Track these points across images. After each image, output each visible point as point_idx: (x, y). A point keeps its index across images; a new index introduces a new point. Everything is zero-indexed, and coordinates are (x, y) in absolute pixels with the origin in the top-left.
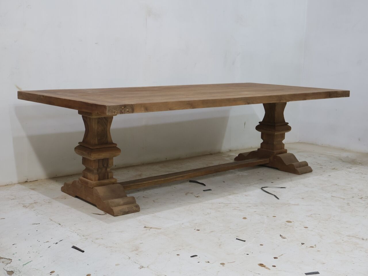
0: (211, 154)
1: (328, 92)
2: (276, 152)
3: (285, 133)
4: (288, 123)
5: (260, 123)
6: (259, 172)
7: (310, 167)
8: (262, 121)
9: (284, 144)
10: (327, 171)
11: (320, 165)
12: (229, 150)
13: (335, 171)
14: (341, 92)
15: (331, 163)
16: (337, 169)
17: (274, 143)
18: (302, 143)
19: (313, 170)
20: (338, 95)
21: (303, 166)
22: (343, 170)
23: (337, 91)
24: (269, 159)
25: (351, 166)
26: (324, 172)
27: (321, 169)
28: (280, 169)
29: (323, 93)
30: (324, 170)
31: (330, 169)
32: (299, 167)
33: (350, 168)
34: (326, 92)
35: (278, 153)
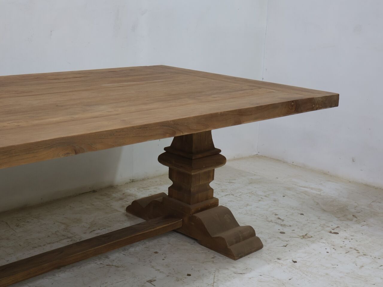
0: (94, 191)
1: (293, 101)
2: (193, 208)
3: (214, 170)
4: (220, 151)
5: (165, 149)
6: (156, 253)
7: (258, 239)
8: (170, 145)
9: (212, 190)
10: (291, 246)
11: (282, 225)
12: (130, 180)
13: (307, 244)
14: (322, 98)
15: (302, 215)
16: (312, 237)
17: (192, 190)
18: (262, 156)
19: (264, 243)
20: (314, 106)
21: (245, 238)
22: (322, 239)
23: (314, 98)
24: (182, 220)
25: (338, 227)
26: (285, 246)
27: (281, 236)
28: (201, 243)
29: (282, 104)
30: (287, 241)
31: (298, 237)
32: (237, 242)
33: (335, 231)
34: (289, 102)
35: (200, 209)
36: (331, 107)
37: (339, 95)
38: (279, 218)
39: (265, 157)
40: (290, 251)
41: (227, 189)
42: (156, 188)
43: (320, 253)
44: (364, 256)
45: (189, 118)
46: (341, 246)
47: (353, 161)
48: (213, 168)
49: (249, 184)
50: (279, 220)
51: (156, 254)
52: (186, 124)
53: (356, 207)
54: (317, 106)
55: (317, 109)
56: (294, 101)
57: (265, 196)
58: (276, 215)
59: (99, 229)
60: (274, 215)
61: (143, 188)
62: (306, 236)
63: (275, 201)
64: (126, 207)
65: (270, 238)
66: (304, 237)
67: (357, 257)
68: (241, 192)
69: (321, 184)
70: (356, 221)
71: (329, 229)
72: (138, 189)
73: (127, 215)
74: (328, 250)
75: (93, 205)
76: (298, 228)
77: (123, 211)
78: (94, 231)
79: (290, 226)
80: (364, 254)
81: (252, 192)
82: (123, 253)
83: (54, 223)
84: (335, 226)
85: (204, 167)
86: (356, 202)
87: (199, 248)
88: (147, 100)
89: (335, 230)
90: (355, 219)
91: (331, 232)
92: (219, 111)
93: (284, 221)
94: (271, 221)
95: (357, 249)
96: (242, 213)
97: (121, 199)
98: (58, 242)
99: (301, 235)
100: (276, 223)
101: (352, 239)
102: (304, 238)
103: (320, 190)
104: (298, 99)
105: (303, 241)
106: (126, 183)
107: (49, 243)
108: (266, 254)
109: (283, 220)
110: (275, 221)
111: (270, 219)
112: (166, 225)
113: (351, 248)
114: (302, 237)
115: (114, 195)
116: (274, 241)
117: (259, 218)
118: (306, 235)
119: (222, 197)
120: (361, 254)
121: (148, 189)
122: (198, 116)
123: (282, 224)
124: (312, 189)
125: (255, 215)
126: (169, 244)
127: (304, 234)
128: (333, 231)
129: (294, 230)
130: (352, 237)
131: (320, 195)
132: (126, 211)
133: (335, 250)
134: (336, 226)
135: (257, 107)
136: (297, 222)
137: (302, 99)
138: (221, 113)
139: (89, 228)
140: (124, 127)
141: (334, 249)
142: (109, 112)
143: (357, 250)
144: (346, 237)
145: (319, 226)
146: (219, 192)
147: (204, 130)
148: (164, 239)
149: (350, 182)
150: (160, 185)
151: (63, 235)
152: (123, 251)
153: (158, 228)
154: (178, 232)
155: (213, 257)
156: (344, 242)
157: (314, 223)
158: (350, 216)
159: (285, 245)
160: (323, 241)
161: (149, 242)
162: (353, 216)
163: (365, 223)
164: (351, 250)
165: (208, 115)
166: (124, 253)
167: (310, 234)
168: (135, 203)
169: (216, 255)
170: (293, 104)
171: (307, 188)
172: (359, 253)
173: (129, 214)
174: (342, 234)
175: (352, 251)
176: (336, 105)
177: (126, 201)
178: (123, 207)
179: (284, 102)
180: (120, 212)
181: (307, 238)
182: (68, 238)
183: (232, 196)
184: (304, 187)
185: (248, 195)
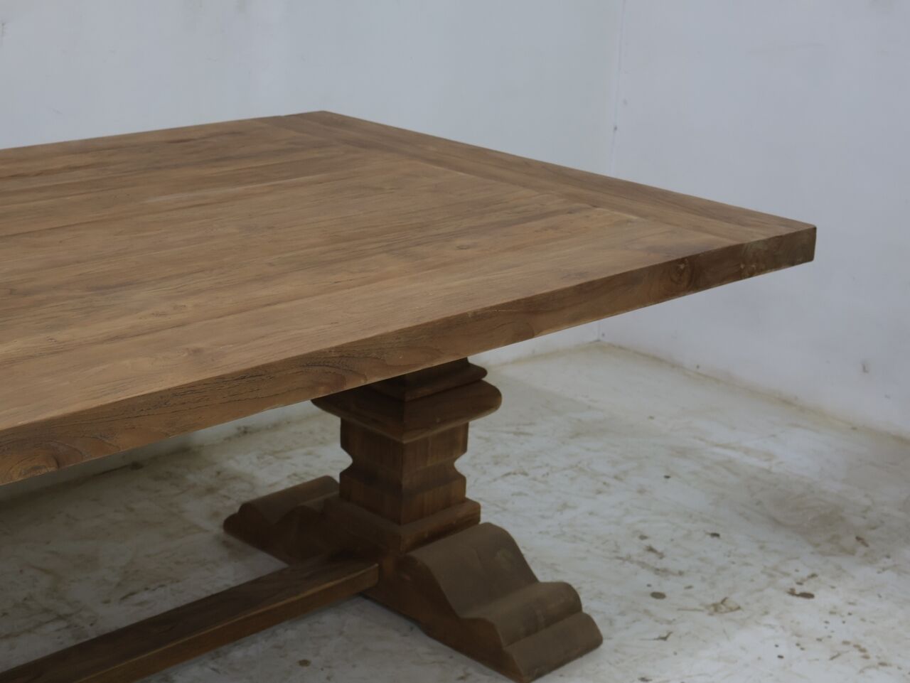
0: (135, 466)
1: (682, 261)
3: (466, 426)
6: (304, 663)
7: (589, 622)
9: (462, 480)
10: (680, 637)
11: (658, 570)
12: (239, 429)
13: (724, 631)
14: (766, 242)
15: (715, 538)
16: (739, 608)
17: (406, 482)
18: (614, 346)
19: (603, 629)
20: (742, 266)
21: (552, 620)
22: (767, 613)
23: (742, 245)
24: (377, 565)
25: (813, 576)
26: (665, 639)
27: (653, 605)
28: (430, 631)
29: (653, 270)
30: (669, 622)
31: (702, 608)
32: (528, 633)
33: (805, 588)
34: (670, 263)
35: (426, 535)
36: (793, 263)
37: (815, 229)
38: (651, 549)
39: (621, 348)
40: (675, 654)
41: (508, 456)
42: (309, 454)
43: (759, 658)
44: (881, 668)
45: (383, 337)
46: (819, 636)
47: (865, 370)
48: (464, 423)
49: (572, 438)
50: (652, 555)
51: (305, 669)
52: (374, 354)
53: (868, 509)
54: (754, 266)
55: (751, 275)
56: (686, 258)
57: (616, 477)
58: (643, 537)
59: (146, 589)
60: (636, 540)
61: (274, 453)
62: (722, 606)
63: (641, 491)
64: (224, 517)
65: (622, 614)
66: (716, 608)
67: (861, 671)
68: (547, 465)
69: (774, 436)
70: (865, 555)
71: (788, 582)
72: (258, 458)
73: (226, 544)
74: (781, 651)
75: (132, 510)
76: (703, 580)
77: (216, 528)
78: (132, 594)
79: (681, 573)
80: (883, 660)
81: (580, 462)
82: (212, 664)
83: (21, 571)
84: (805, 573)
85: (438, 420)
86: (866, 496)
87: (423, 646)
88: (271, 265)
89: (805, 583)
90: (862, 549)
91: (792, 593)
92: (468, 308)
93: (664, 559)
94: (628, 559)
95: (863, 646)
96: (547, 533)
97: (210, 490)
98: (29, 631)
99: (710, 601)
100: (643, 565)
101: (850, 614)
102: (716, 610)
103: (770, 456)
104: (698, 253)
105: (714, 621)
106: (225, 439)
107: (7, 637)
108: (610, 664)
109: (661, 556)
110: (640, 559)
111: (624, 552)
112: (331, 584)
113: (846, 643)
114: (712, 609)
115: (191, 478)
116: (634, 621)
117: (597, 548)
118: (723, 602)
119: (495, 480)
120: (874, 660)
121: (288, 458)
122: (409, 328)
123: (658, 566)
124: (747, 451)
125: (582, 540)
126: (341, 633)
127: (718, 600)
128: (799, 590)
129: (690, 587)
130: (851, 608)
131: (769, 472)
132: (222, 531)
133: (802, 649)
134: (808, 572)
135: (581, 285)
136: (702, 560)
137: (708, 252)
138: (475, 313)
139: (119, 585)
140: (197, 380)
141: (798, 645)
142: (158, 315)
143: (863, 650)
144: (835, 607)
145: (763, 572)
146: (487, 464)
147: (427, 366)
148: (328, 620)
149: (854, 429)
150: (321, 443)
151: (46, 611)
152: (213, 659)
153: (309, 592)
154: (366, 597)
155: (461, 674)
156: (827, 622)
157: (747, 564)
158: (849, 541)
159: (665, 635)
160: (769, 620)
161: (286, 630)
162: (858, 539)
163: (889, 562)
164: (845, 648)
165: (438, 321)
166: (215, 666)
167: (736, 599)
168: (248, 509)
169: (471, 670)
170: (682, 266)
171: (734, 449)
172: (866, 657)
173: (231, 539)
174: (825, 598)
175: (847, 652)
176: (807, 255)
177: (225, 496)
178: (216, 515)
179: (656, 265)
180: (207, 531)
181: (726, 612)
182: (60, 618)
183: (521, 478)
184: (725, 446)
185: (566, 475)
